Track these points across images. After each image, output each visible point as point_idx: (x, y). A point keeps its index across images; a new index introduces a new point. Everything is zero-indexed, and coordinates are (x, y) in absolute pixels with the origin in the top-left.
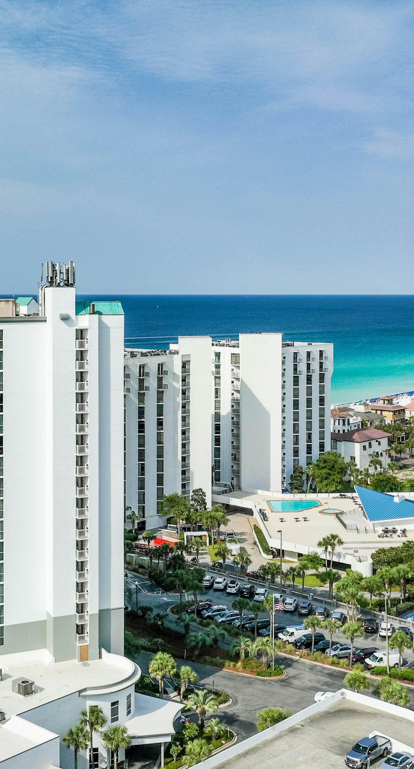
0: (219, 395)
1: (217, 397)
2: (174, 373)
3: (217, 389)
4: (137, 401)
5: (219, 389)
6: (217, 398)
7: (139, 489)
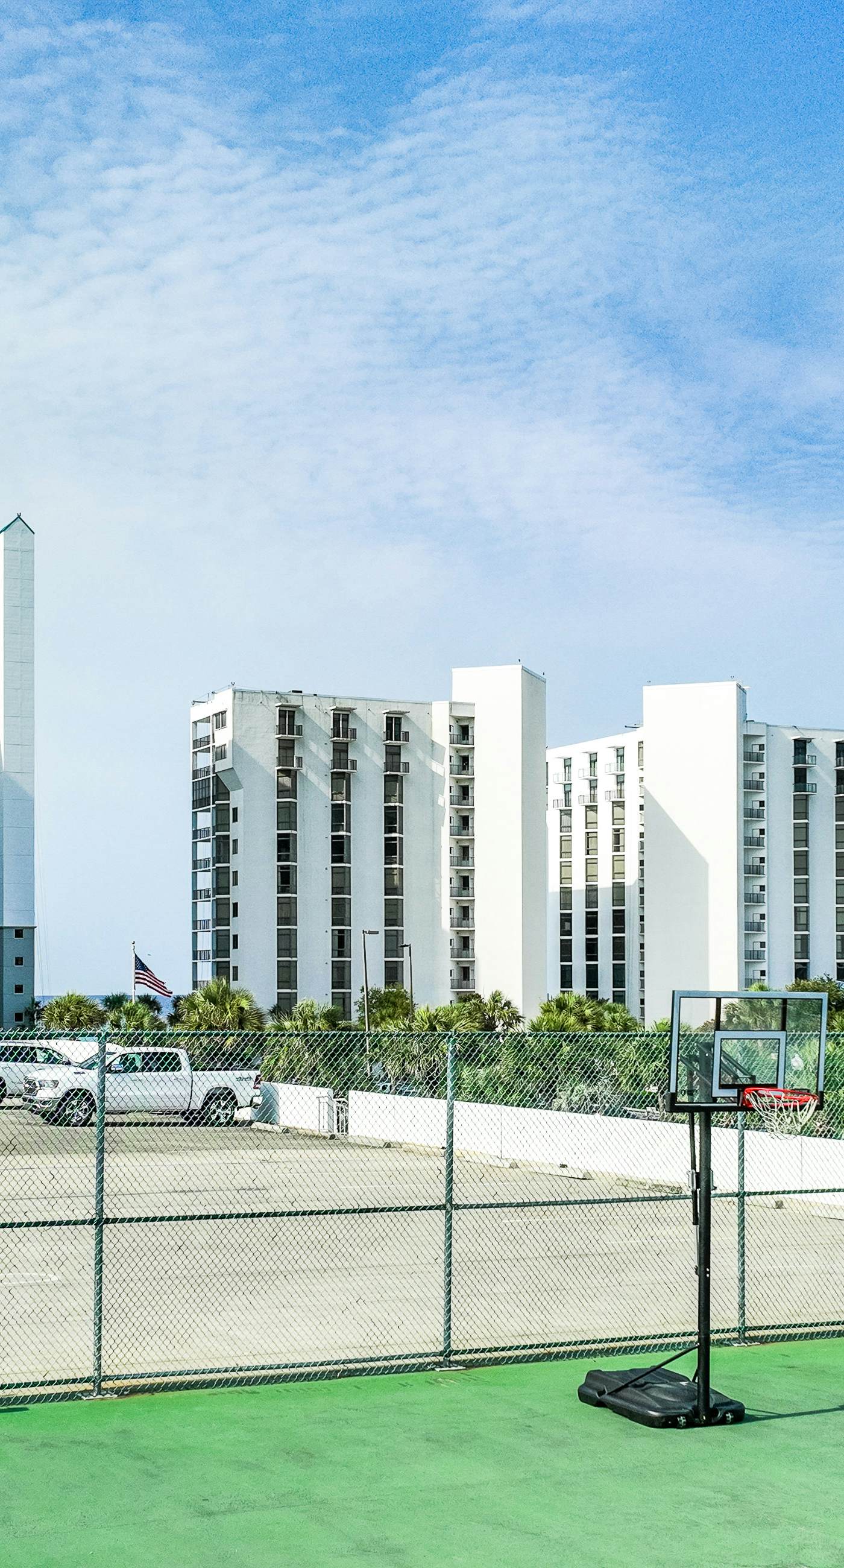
0: (621, 844)
1: (617, 849)
2: (433, 743)
3: (618, 830)
4: (328, 792)
5: (621, 831)
6: (619, 851)
7: (333, 988)
